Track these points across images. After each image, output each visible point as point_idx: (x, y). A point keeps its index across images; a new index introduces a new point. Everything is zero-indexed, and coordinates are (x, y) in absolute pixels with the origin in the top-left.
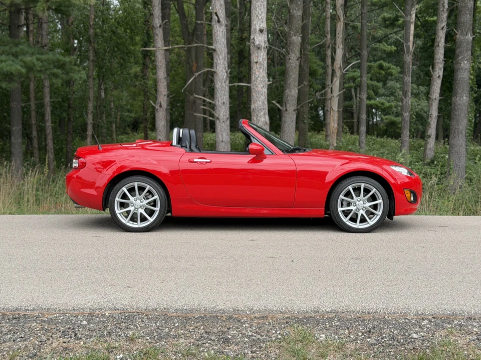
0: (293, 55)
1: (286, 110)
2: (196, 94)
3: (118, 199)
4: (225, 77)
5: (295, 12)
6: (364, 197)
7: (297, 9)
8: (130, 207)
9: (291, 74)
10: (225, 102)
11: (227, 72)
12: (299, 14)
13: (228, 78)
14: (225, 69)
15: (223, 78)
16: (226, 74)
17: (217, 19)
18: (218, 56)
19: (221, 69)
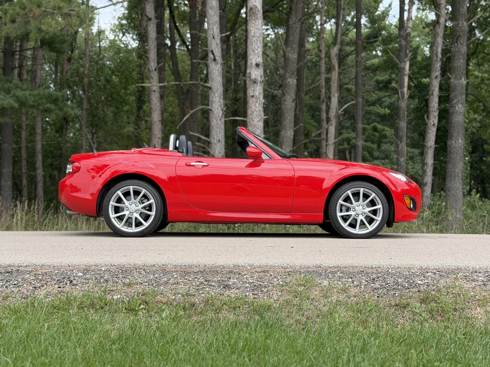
2: (191, 131)
3: (112, 203)
6: (363, 202)
8: (125, 211)
10: (221, 140)
11: (222, 110)
14: (221, 107)
15: (219, 116)
16: (221, 112)
17: (213, 57)
18: (214, 94)
19: (216, 107)
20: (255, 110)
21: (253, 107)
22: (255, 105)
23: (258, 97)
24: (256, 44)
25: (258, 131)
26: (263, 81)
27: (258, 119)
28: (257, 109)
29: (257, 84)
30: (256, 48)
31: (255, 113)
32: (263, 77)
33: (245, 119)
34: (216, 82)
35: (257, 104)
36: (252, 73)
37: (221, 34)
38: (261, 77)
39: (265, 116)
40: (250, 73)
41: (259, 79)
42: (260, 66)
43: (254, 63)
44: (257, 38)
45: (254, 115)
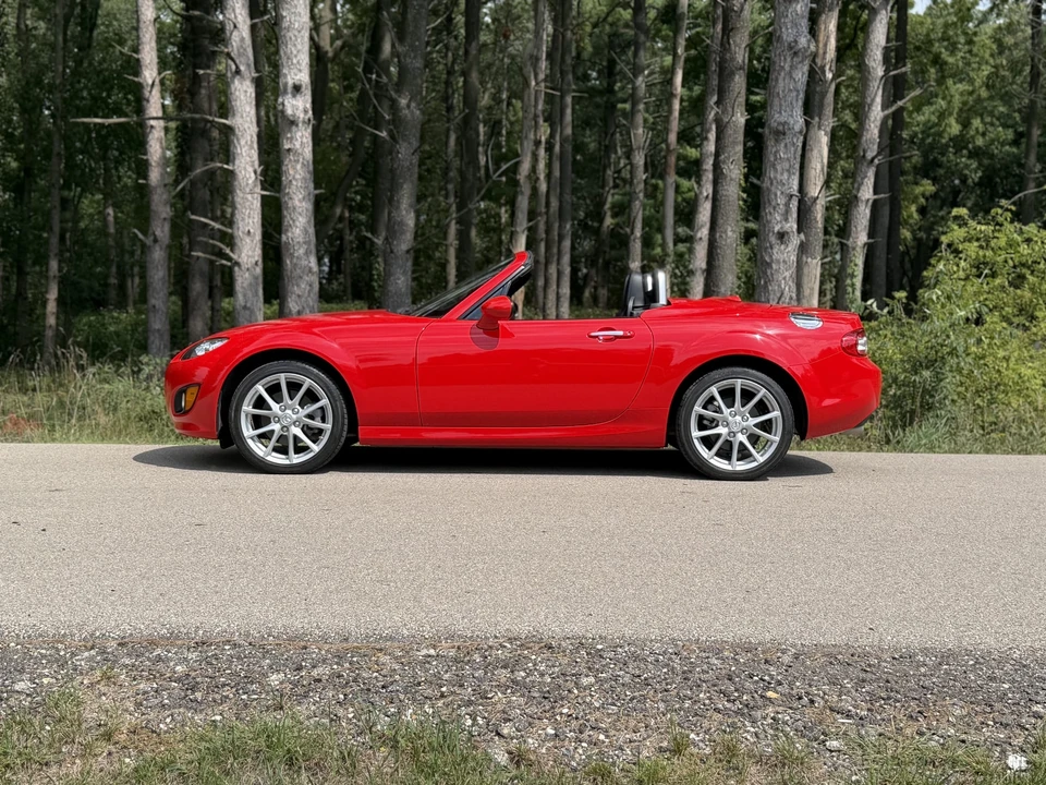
0: (405, 144)
1: (392, 252)
2: (192, 214)
4: (250, 182)
5: (408, 60)
7: (412, 55)
9: (401, 181)
10: (252, 231)
11: (255, 172)
12: (418, 65)
13: (259, 183)
14: (253, 166)
15: (247, 184)
16: (253, 175)
17: (234, 67)
18: (238, 140)
19: (242, 165)
20: (294, 178)
21: (291, 172)
22: (295, 168)
23: (300, 151)
24: (295, 45)
25: (300, 219)
26: (309, 120)
27: (301, 196)
28: (298, 176)
29: (297, 125)
30: (295, 52)
31: (294, 183)
32: (310, 112)
33: (277, 195)
34: (242, 117)
35: (299, 167)
36: (286, 103)
37: (252, 18)
38: (306, 112)
39: (315, 188)
40: (283, 104)
41: (302, 116)
42: (303, 89)
43: (290, 82)
44: (297, 33)
45: (294, 187)
